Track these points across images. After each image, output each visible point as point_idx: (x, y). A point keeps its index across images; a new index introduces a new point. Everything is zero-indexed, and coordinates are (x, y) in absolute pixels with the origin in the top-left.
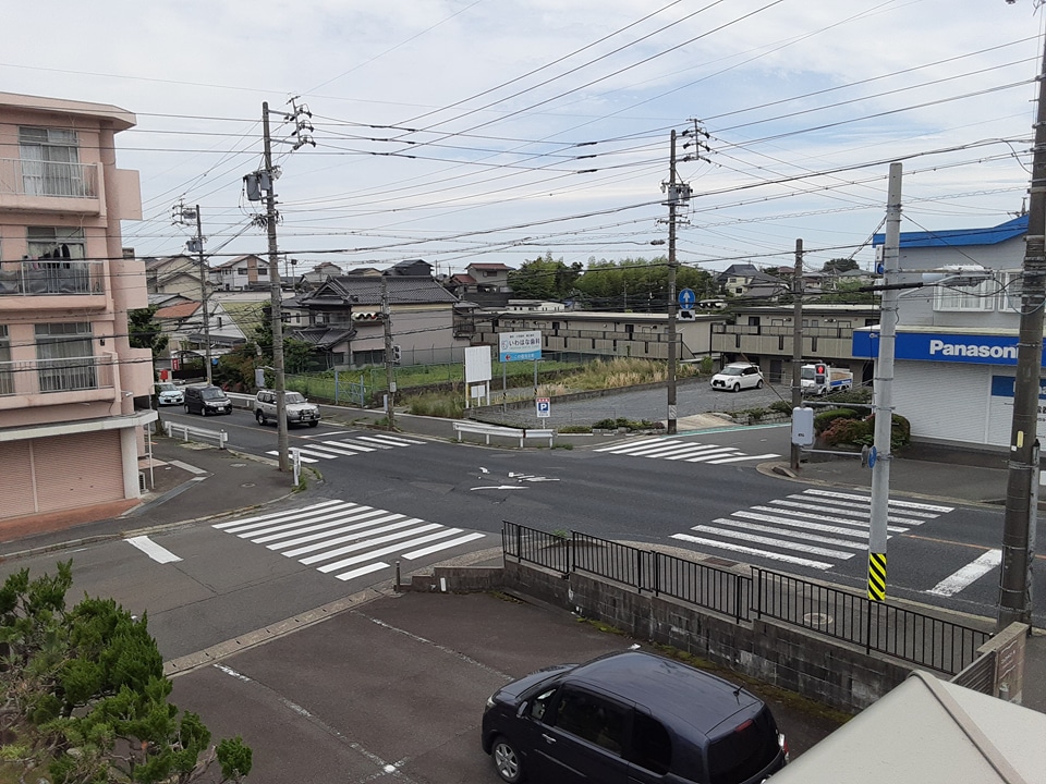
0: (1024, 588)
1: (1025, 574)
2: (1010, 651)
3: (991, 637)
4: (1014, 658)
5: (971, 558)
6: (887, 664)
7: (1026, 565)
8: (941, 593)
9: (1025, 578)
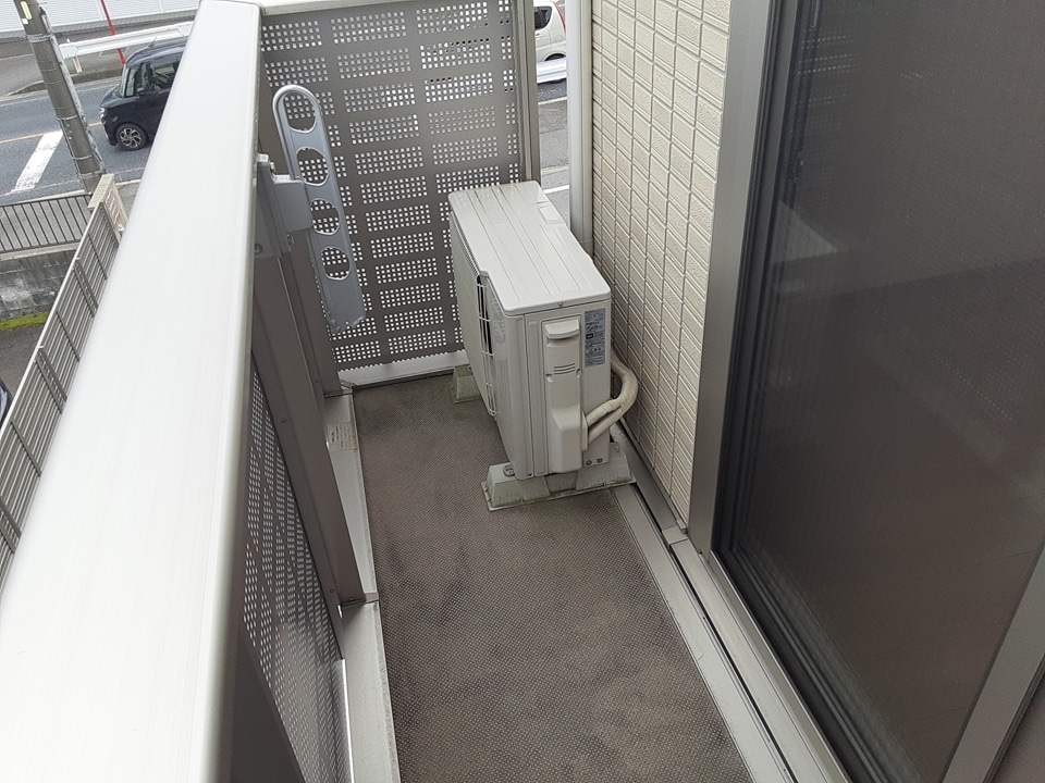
0: (91, 151)
1: (87, 138)
2: (110, 200)
3: (91, 196)
4: (115, 203)
5: (30, 148)
6: (20, 260)
7: (84, 131)
8: (25, 188)
9: (88, 142)
